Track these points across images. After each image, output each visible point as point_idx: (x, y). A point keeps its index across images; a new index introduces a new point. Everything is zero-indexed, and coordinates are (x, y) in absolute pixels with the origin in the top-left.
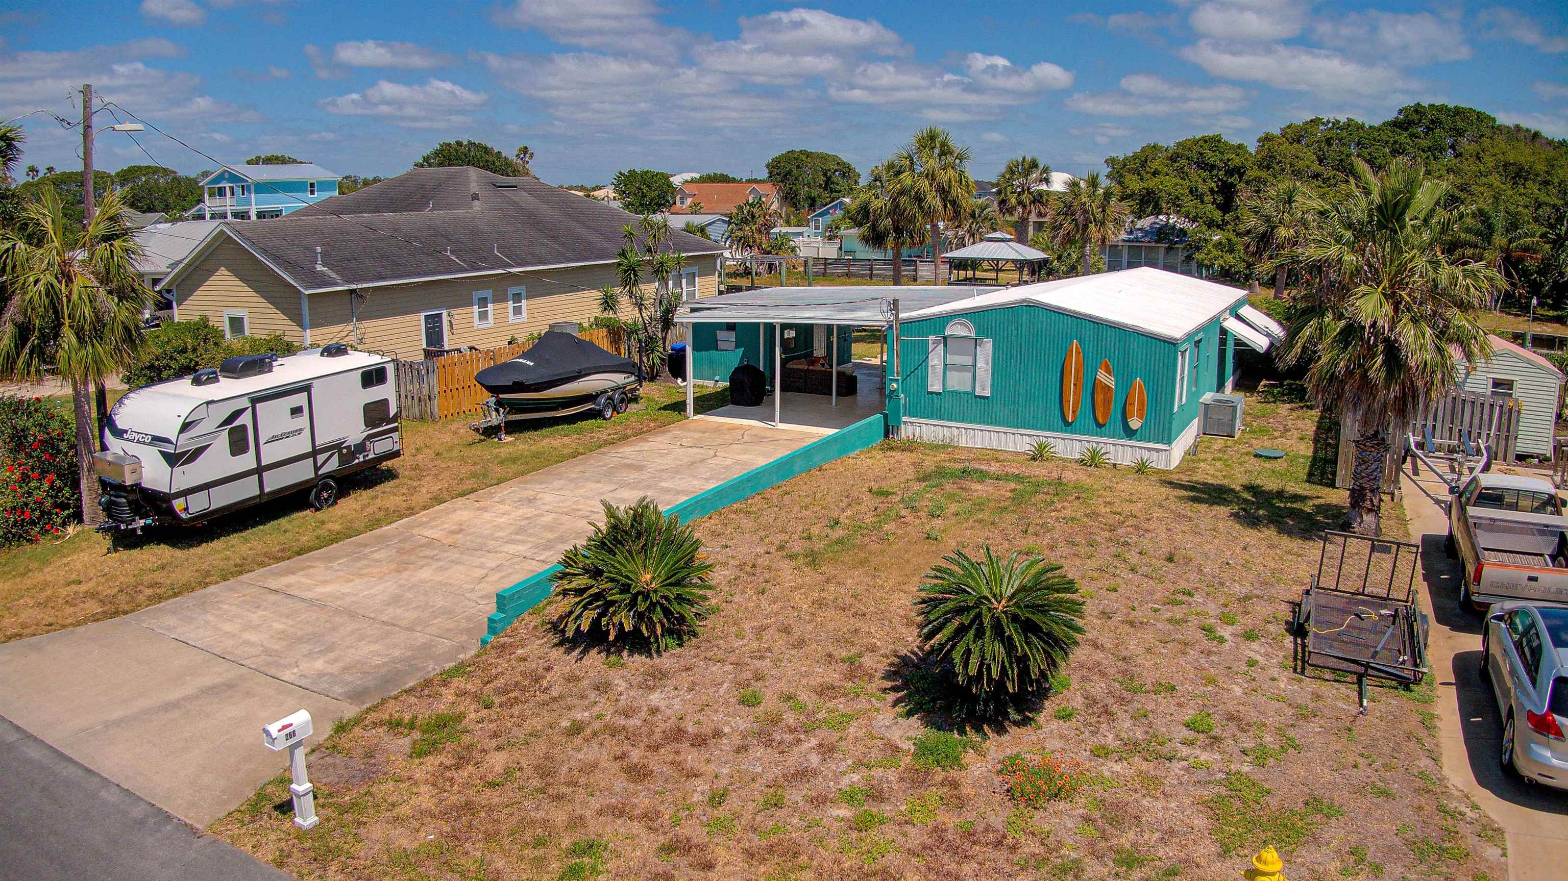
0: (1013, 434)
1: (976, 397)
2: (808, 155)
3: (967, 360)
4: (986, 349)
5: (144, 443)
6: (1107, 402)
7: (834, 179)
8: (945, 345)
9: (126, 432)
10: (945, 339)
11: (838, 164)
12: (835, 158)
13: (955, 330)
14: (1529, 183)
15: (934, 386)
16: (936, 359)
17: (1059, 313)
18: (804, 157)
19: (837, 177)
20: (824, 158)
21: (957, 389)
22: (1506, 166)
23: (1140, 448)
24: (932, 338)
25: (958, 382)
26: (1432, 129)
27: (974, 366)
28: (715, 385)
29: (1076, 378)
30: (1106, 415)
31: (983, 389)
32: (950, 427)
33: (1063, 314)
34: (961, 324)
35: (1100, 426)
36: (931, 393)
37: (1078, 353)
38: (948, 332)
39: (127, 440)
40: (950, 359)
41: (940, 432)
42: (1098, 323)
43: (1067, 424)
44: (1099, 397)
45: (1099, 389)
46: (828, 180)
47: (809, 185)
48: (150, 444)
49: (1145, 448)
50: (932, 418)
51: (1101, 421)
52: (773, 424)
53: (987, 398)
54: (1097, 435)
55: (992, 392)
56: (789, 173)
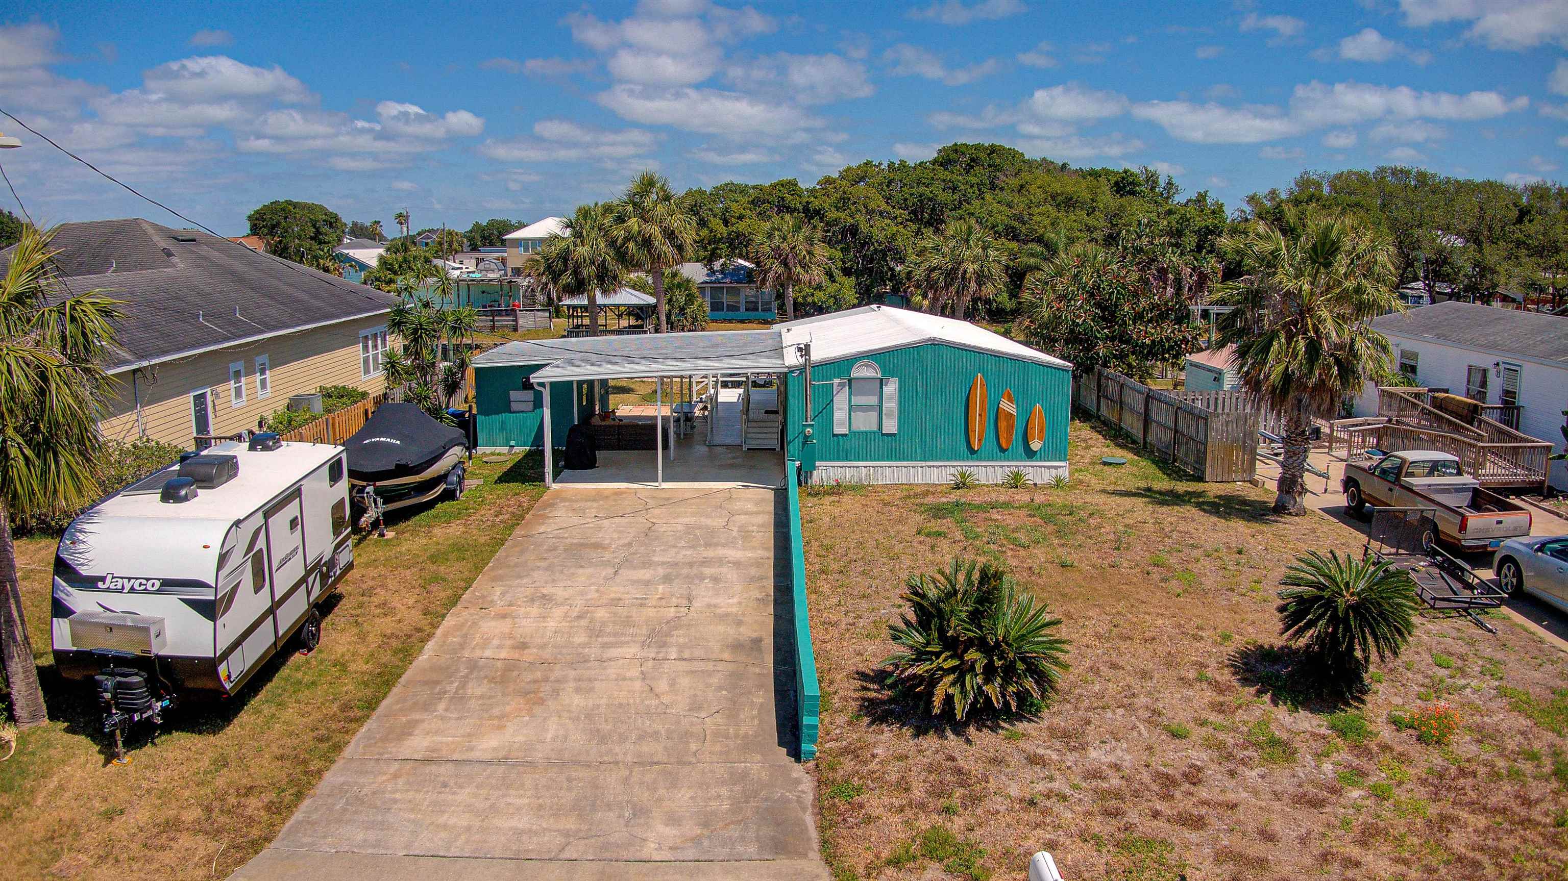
0: (921, 467)
1: (883, 435)
2: (295, 205)
3: (873, 400)
4: (892, 389)
5: (146, 592)
6: (1010, 428)
7: (323, 230)
8: (850, 388)
9: (103, 579)
10: (850, 381)
11: (326, 214)
12: (322, 208)
13: (861, 372)
14: (1077, 212)
15: (840, 428)
16: (841, 403)
17: (962, 349)
18: (291, 208)
19: (325, 229)
20: (311, 208)
21: (863, 429)
22: (1053, 197)
23: (1040, 467)
24: (836, 381)
25: (865, 422)
26: (972, 167)
27: (880, 407)
28: (510, 451)
29: (982, 408)
30: (1009, 440)
31: (891, 427)
32: (858, 467)
33: (966, 350)
34: (867, 366)
35: (1003, 450)
36: (837, 435)
37: (982, 385)
38: (855, 374)
39: (108, 590)
40: (856, 400)
41: (848, 473)
42: (999, 357)
43: (972, 452)
44: (1002, 425)
45: (1002, 417)
46: (318, 232)
47: (299, 238)
48: (158, 592)
49: (1044, 467)
50: (838, 459)
51: (1004, 446)
52: (656, 484)
53: (894, 435)
54: (1001, 460)
55: (899, 429)
56: (278, 224)
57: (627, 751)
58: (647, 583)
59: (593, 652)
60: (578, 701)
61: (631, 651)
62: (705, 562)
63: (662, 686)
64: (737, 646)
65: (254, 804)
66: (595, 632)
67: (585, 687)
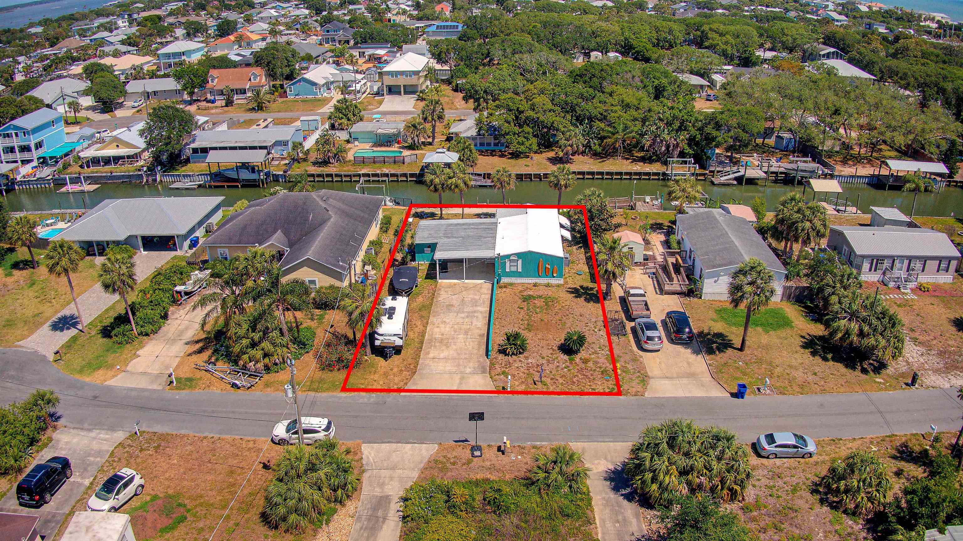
0: (527, 279)
1: (518, 272)
3: (515, 264)
4: (520, 262)
6: (548, 271)
8: (509, 262)
10: (509, 260)
13: (512, 258)
15: (508, 270)
16: (508, 265)
21: (513, 271)
23: (556, 280)
24: (506, 260)
25: (513, 269)
27: (517, 266)
28: (425, 263)
29: (541, 267)
30: (548, 274)
31: (520, 270)
32: (512, 279)
33: (538, 253)
34: (514, 256)
35: (547, 276)
36: (507, 272)
37: (541, 261)
39: (383, 336)
40: (511, 264)
41: (509, 281)
42: (546, 255)
43: (540, 276)
45: (546, 268)
48: (394, 336)
50: (507, 278)
52: (463, 281)
54: (547, 278)
55: (522, 271)
57: (463, 356)
58: (464, 318)
59: (455, 336)
60: (454, 347)
61: (462, 336)
62: (475, 312)
63: (467, 344)
64: (480, 335)
65: (412, 367)
66: (455, 331)
67: (455, 344)
